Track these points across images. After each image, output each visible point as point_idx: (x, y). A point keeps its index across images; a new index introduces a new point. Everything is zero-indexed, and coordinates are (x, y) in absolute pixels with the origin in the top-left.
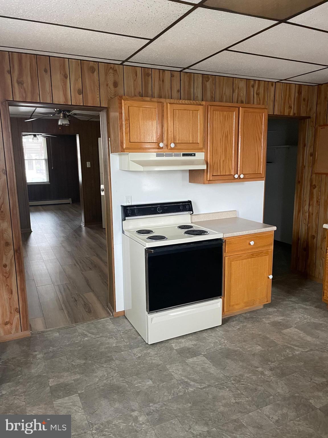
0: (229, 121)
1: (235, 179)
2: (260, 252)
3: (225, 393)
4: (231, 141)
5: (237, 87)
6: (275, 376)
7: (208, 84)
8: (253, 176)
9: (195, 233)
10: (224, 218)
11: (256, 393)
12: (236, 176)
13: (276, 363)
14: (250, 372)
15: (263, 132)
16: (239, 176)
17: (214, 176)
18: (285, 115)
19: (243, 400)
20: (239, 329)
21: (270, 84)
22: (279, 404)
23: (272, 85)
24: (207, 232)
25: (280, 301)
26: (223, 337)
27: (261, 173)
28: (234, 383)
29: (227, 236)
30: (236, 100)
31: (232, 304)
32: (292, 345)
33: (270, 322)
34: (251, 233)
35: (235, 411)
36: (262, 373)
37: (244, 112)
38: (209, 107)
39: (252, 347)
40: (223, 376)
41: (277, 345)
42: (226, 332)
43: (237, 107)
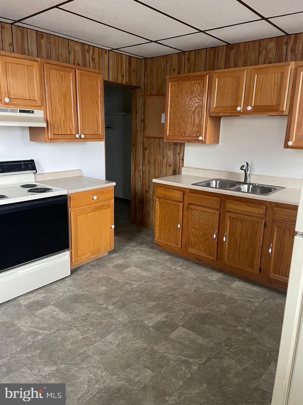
0: (66, 81)
1: (76, 138)
2: (102, 205)
3: (74, 332)
4: (69, 101)
5: (73, 50)
6: (116, 309)
7: (43, 42)
8: (93, 137)
9: (39, 191)
10: (69, 177)
11: (101, 326)
12: (77, 136)
13: (118, 298)
14: (96, 310)
15: (99, 96)
16: (80, 136)
17: (55, 134)
18: (119, 82)
19: (89, 335)
20: (86, 276)
21: (104, 51)
22: (120, 331)
23: (106, 53)
24: (52, 189)
25: (122, 247)
26: (72, 285)
27: (101, 134)
28: (82, 322)
29: (71, 193)
30: (73, 62)
31: (79, 255)
32: (131, 281)
33: (113, 265)
34: (94, 189)
35: (82, 345)
36: (106, 308)
37: (80, 75)
38: (45, 64)
39: (98, 289)
40: (71, 319)
41: (118, 283)
42: (75, 280)
43: (74, 69)
